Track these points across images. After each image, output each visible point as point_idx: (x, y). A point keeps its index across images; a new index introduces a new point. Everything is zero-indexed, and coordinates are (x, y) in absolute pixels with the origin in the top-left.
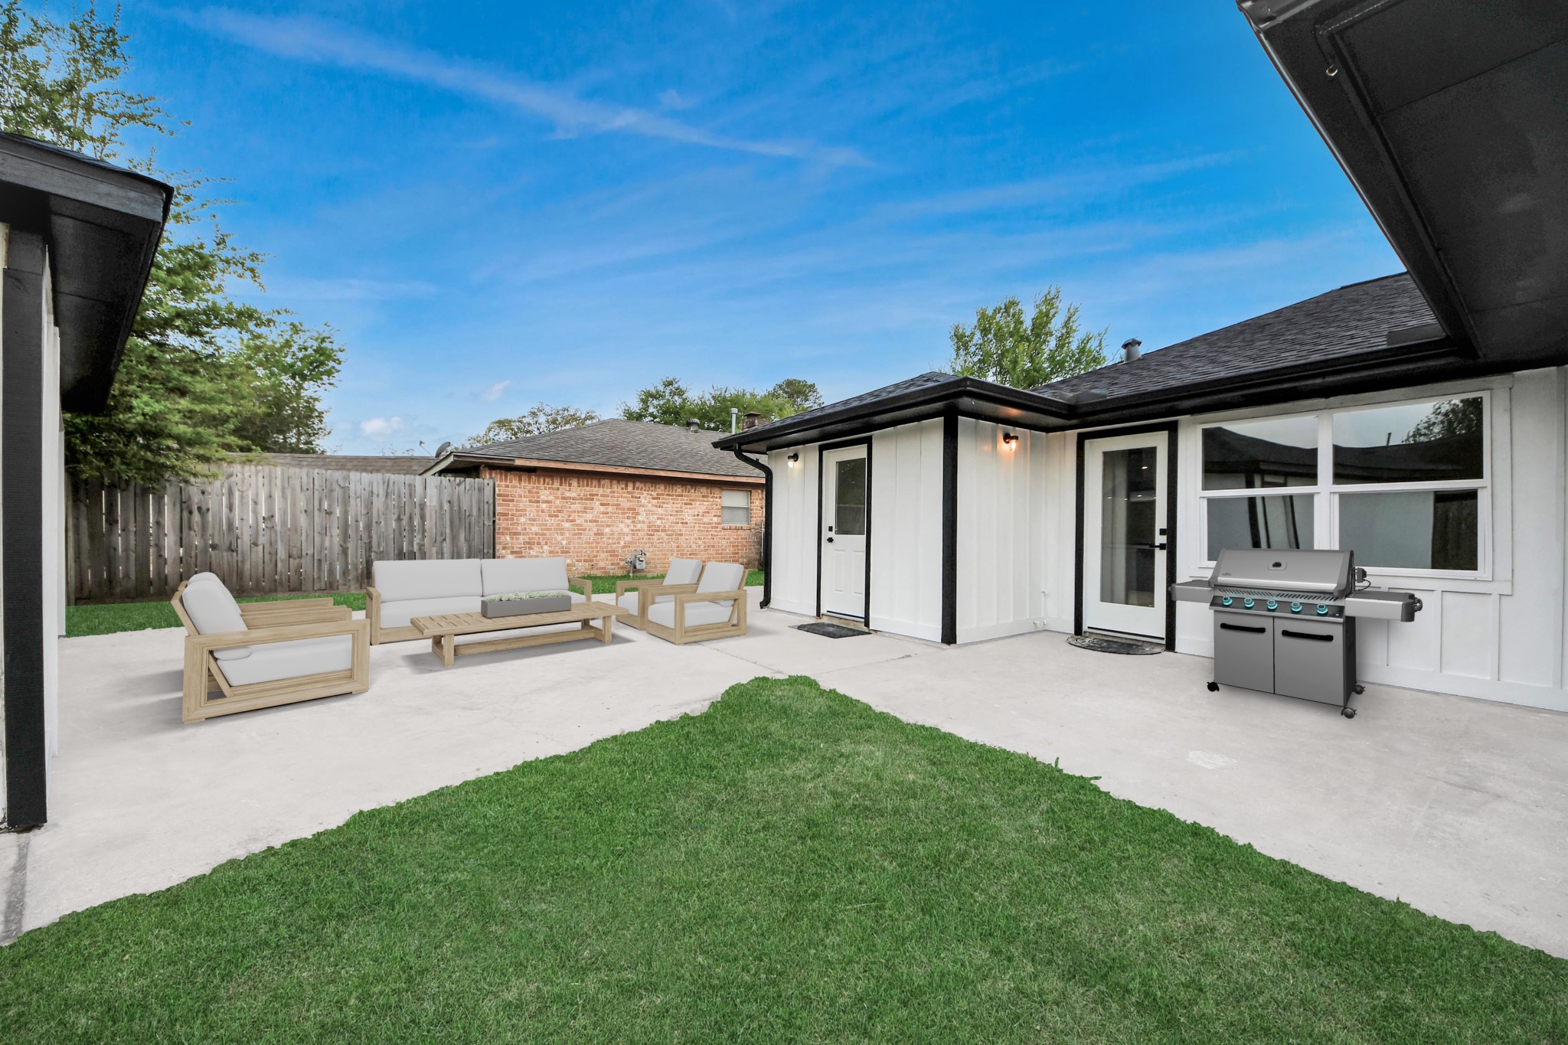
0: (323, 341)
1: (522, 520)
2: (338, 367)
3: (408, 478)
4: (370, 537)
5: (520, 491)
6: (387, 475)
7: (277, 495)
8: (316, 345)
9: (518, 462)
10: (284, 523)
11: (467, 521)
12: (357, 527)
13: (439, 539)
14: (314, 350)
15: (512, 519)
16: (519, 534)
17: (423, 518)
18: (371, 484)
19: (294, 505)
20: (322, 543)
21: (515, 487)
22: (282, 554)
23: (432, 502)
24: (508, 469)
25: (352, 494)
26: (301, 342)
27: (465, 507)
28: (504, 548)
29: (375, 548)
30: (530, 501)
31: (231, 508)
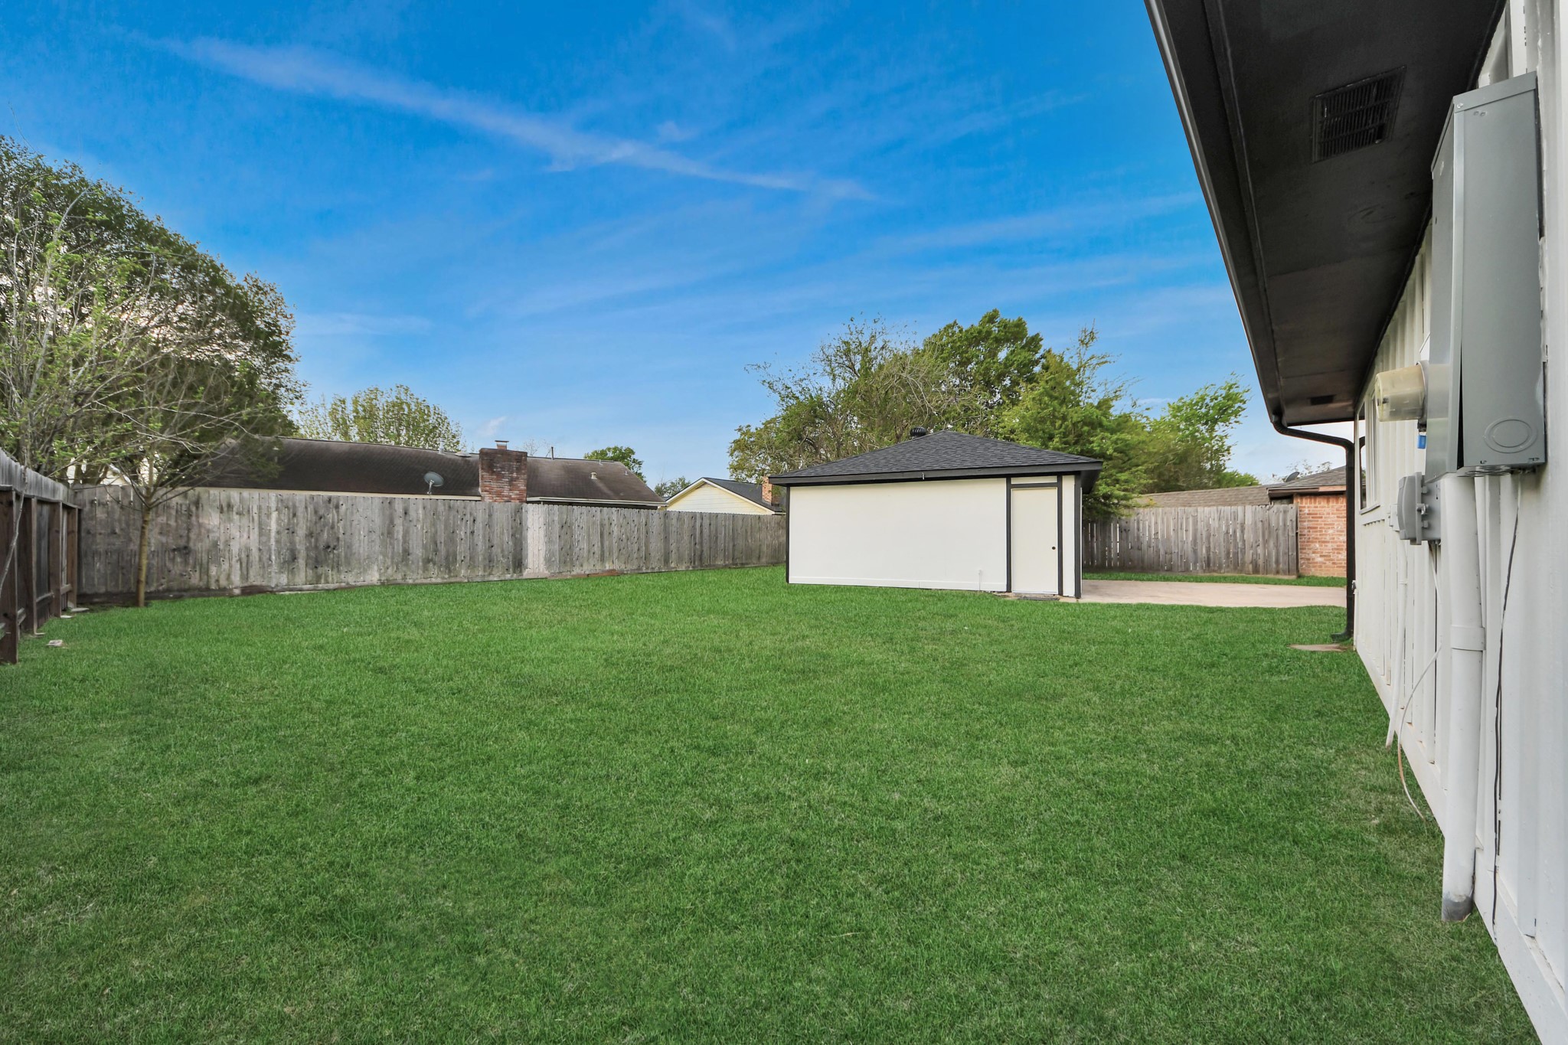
0: (1231, 387)
1: (1331, 531)
2: (1243, 406)
3: (1234, 508)
4: (1209, 543)
5: (1328, 510)
6: (1220, 507)
7: (1159, 522)
8: (1224, 393)
9: (1322, 489)
10: (1163, 536)
11: (1275, 533)
12: (1202, 539)
13: (1254, 545)
14: (1224, 398)
15: (1321, 531)
16: (1328, 542)
17: (1243, 531)
18: (1210, 513)
19: (1168, 527)
20: (1183, 547)
21: (1323, 507)
22: (1162, 552)
23: (1249, 521)
24: (1315, 494)
25: (1199, 520)
26: (1212, 394)
27: (1273, 524)
28: (1314, 553)
29: (1212, 550)
30: (1338, 517)
31: (1138, 529)
